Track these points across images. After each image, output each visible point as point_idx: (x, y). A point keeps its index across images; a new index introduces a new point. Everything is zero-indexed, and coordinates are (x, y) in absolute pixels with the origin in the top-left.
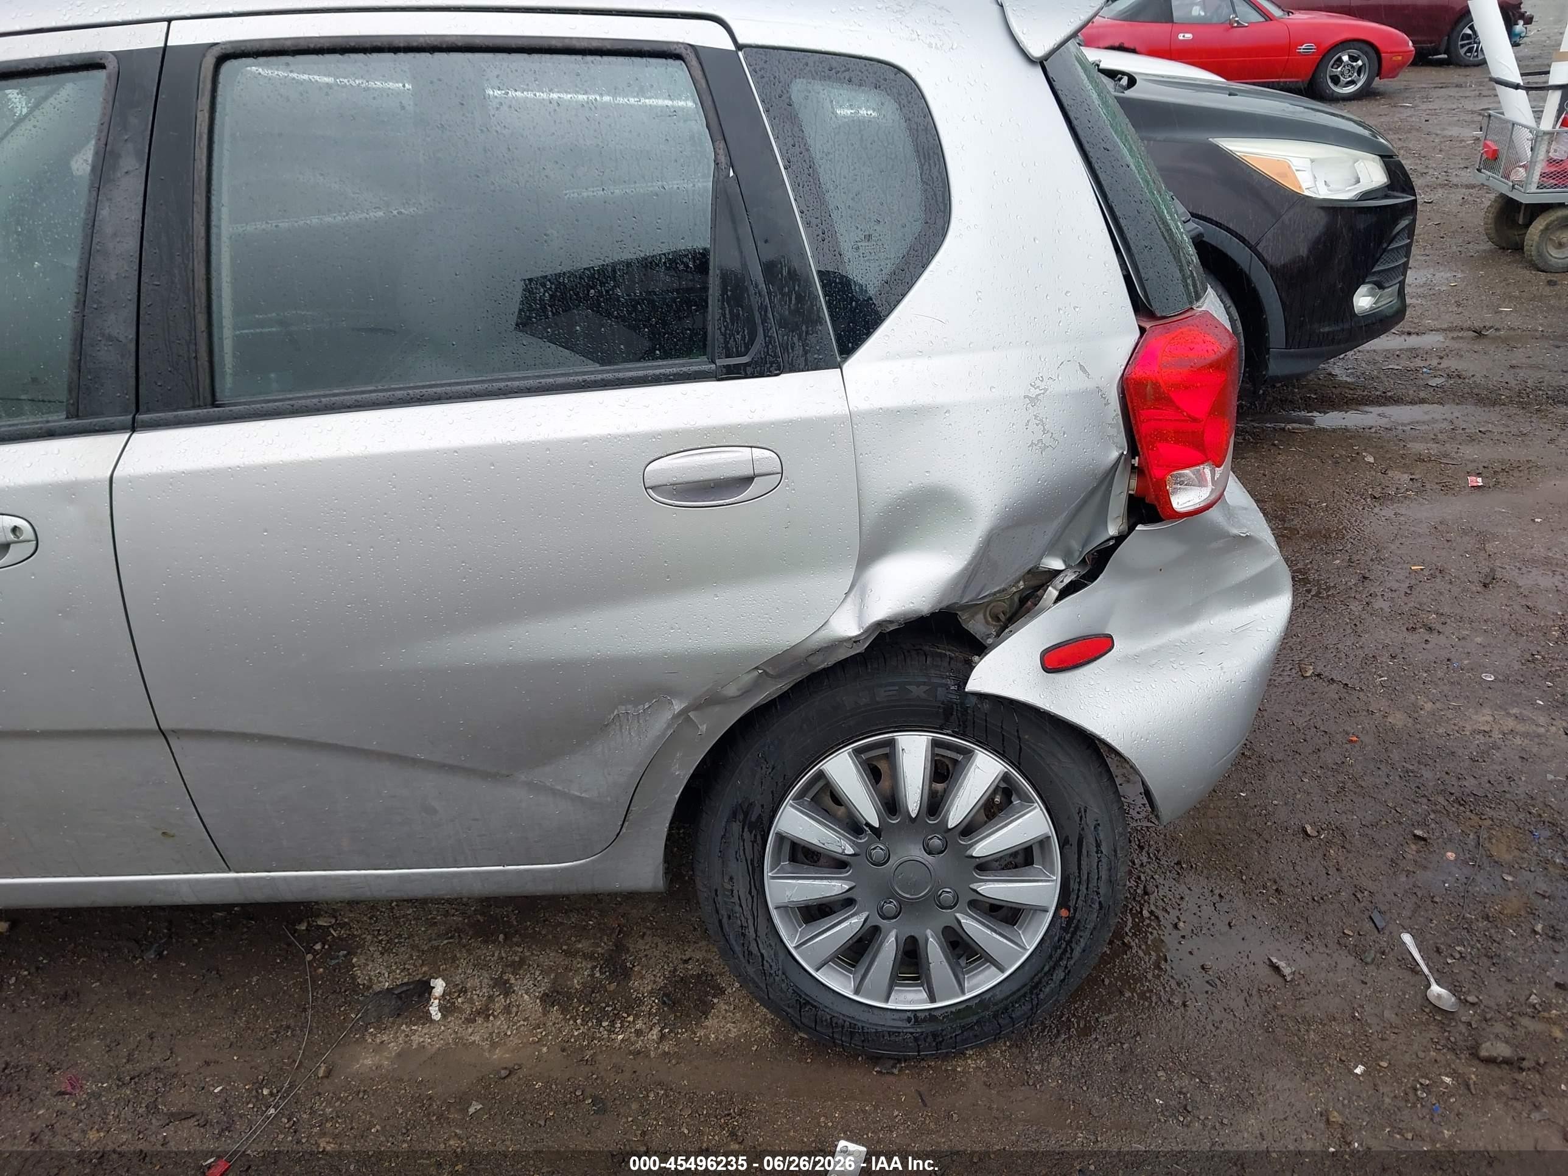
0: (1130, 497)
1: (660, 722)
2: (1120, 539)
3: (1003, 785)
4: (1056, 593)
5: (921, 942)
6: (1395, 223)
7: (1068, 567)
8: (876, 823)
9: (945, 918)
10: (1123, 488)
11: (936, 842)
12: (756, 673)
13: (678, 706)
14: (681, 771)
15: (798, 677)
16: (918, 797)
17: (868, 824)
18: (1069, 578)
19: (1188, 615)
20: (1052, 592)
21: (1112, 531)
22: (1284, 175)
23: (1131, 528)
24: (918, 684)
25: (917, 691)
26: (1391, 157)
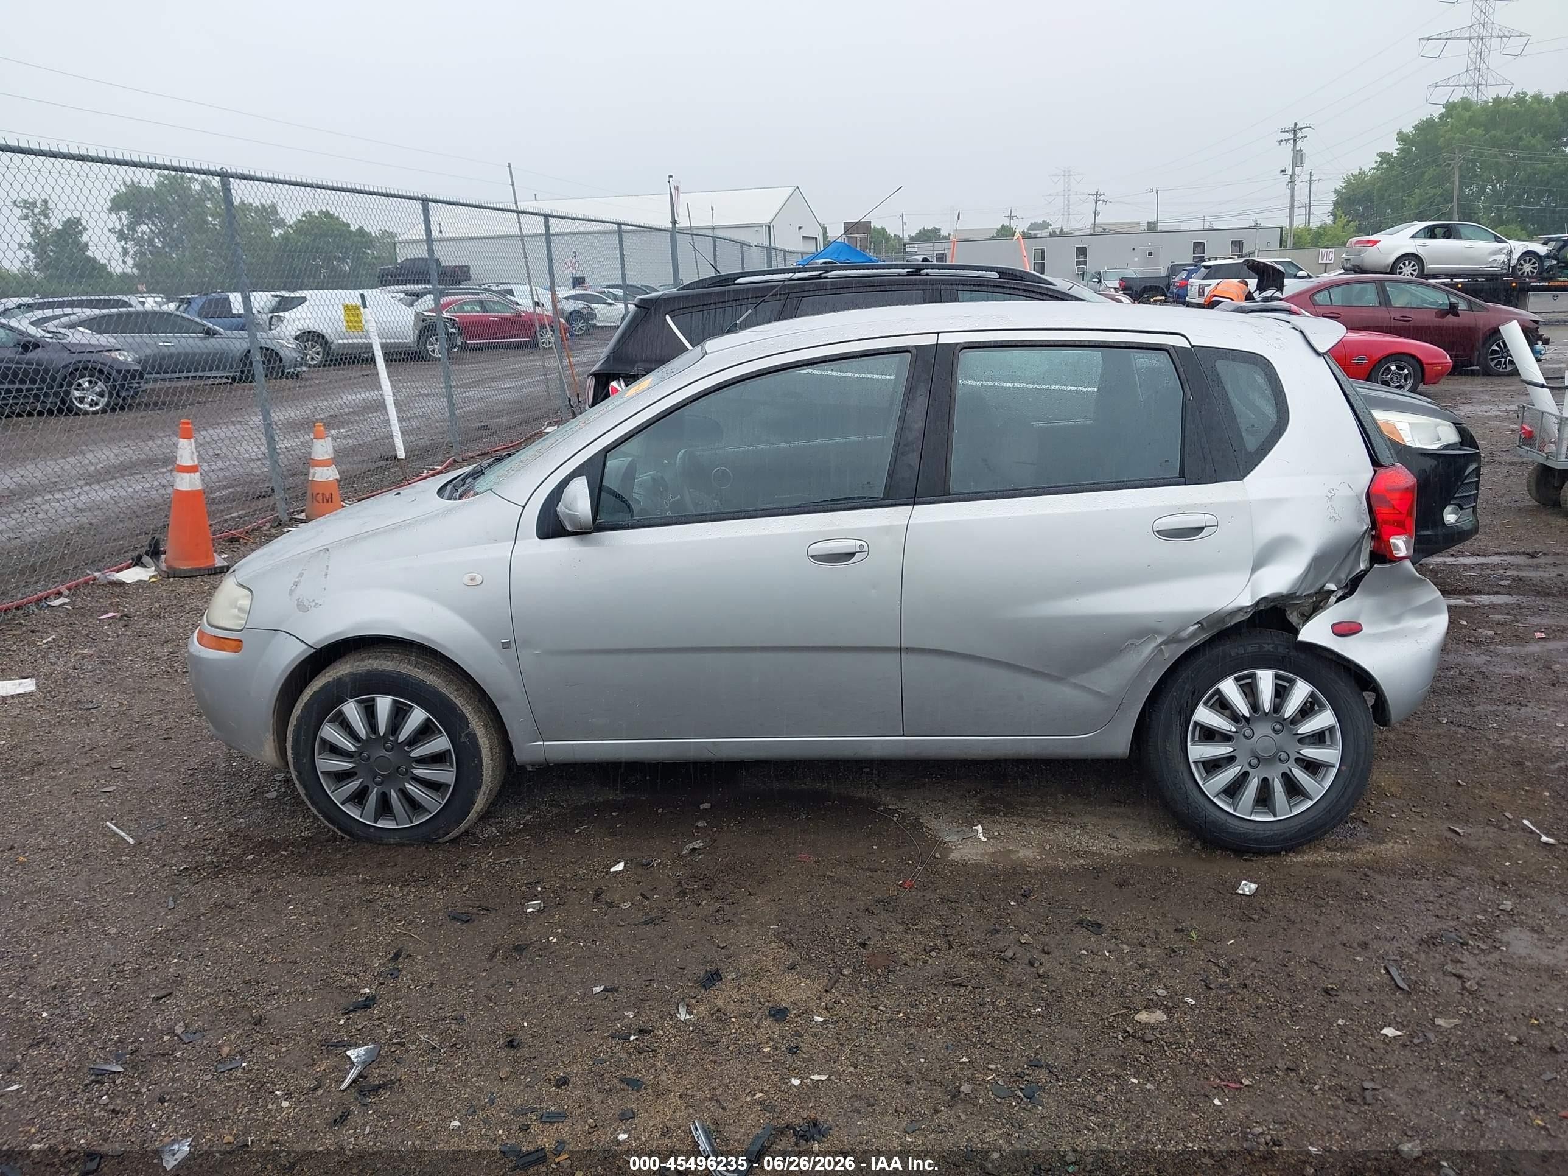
0: (1371, 551)
1: (1148, 649)
2: (1365, 572)
3: (1310, 700)
4: (1335, 599)
5: (1271, 781)
6: (1466, 467)
7: (1339, 589)
8: (1247, 715)
9: (1284, 768)
10: (1367, 546)
11: (1278, 727)
12: (1196, 626)
13: (1159, 640)
14: (1152, 681)
15: (1215, 631)
16: (1269, 702)
17: (1244, 716)
18: (1340, 594)
19: (1396, 619)
20: (1333, 599)
21: (1363, 567)
22: (1392, 433)
23: (1371, 567)
24: (1268, 644)
25: (1268, 647)
26: (1460, 424)
